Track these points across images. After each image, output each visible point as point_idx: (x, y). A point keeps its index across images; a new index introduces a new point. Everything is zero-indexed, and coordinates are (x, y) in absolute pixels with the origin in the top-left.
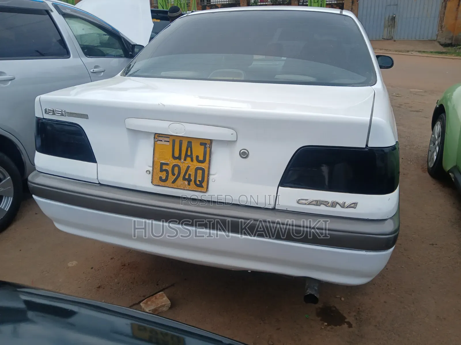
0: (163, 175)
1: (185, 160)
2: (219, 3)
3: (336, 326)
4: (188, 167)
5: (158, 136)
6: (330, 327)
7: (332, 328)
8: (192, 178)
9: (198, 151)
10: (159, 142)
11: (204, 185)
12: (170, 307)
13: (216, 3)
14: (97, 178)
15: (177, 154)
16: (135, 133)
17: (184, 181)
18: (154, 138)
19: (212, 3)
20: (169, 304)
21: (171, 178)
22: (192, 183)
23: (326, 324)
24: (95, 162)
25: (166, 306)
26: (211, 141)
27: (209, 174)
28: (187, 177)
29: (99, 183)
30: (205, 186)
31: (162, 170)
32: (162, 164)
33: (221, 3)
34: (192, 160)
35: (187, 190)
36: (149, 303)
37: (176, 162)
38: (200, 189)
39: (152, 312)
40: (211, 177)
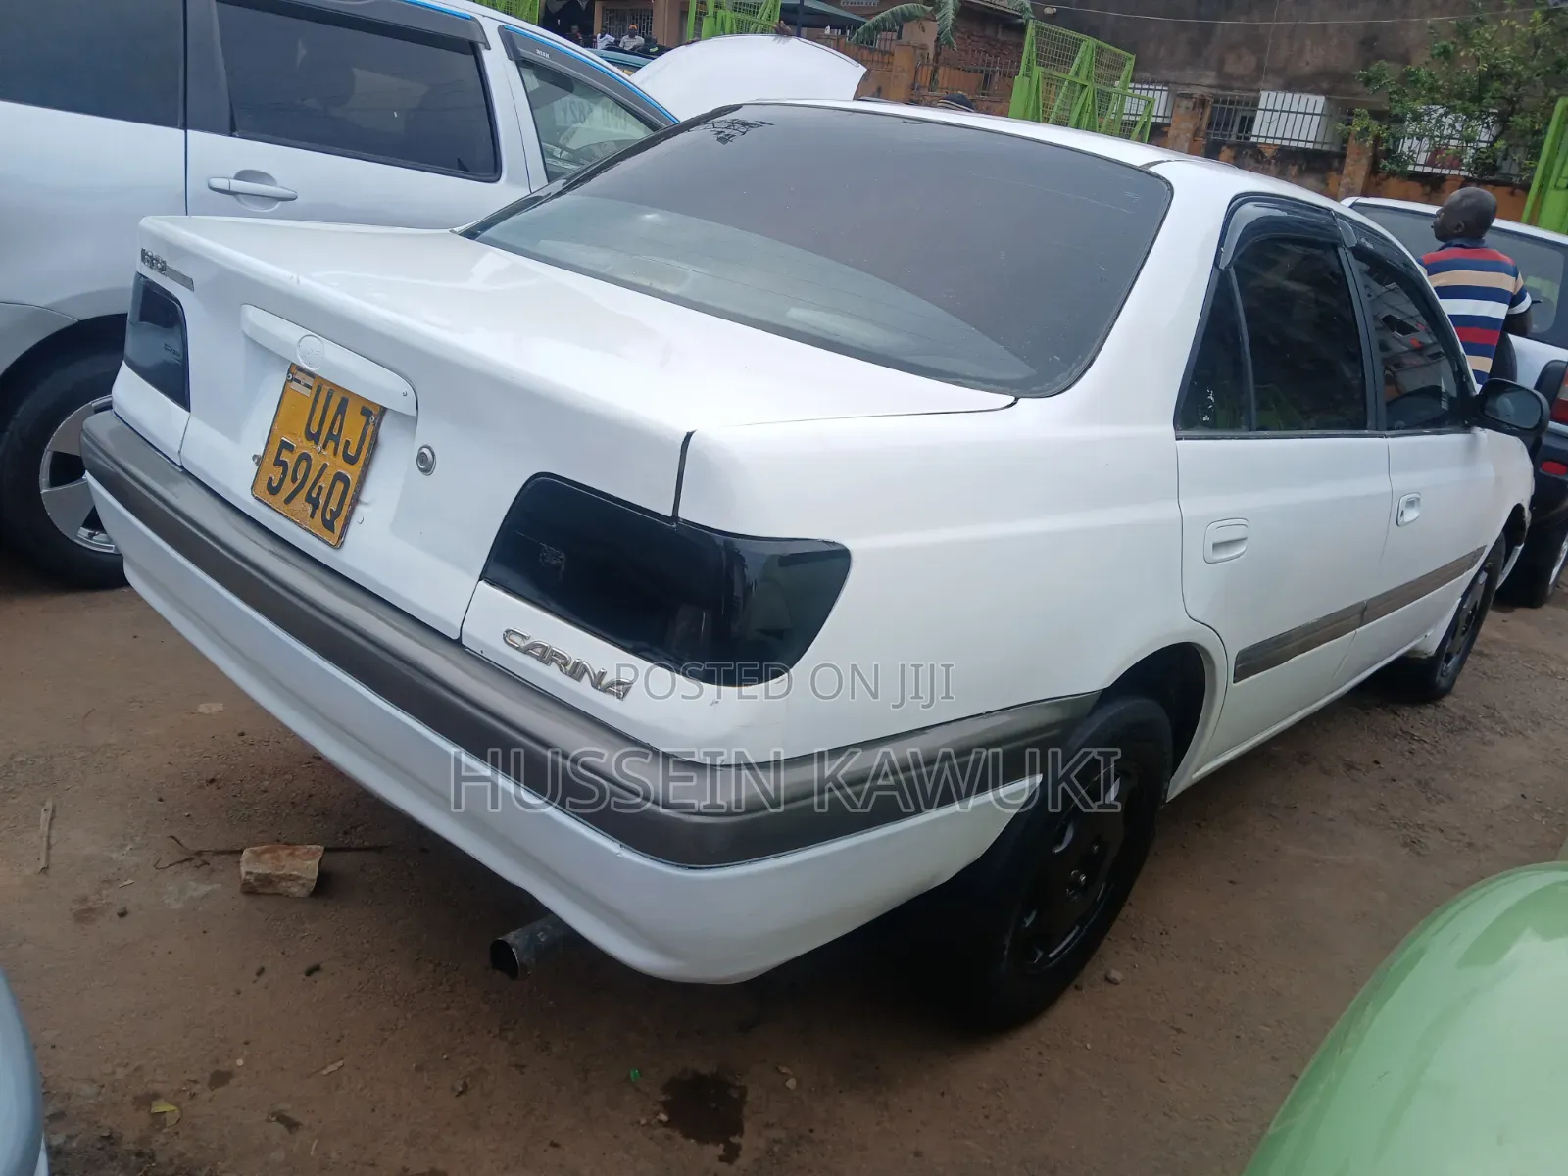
0: (276, 474)
1: (325, 447)
2: (1269, 141)
3: (687, 1136)
4: (325, 466)
5: (295, 372)
6: (668, 1131)
7: (669, 1138)
8: (322, 501)
9: (352, 428)
10: (294, 386)
11: (338, 525)
12: (311, 890)
14: (179, 452)
15: (314, 429)
16: (261, 350)
17: (306, 504)
18: (289, 372)
20: (312, 880)
21: (288, 487)
22: (319, 513)
23: (664, 1117)
24: (189, 409)
25: (300, 882)
26: (384, 410)
27: (356, 500)
28: (314, 495)
29: (182, 467)
30: (338, 531)
31: (279, 462)
32: (285, 445)
33: (1278, 142)
34: (335, 454)
35: (305, 529)
36: (267, 856)
37: (308, 447)
38: (326, 534)
40: (360, 509)
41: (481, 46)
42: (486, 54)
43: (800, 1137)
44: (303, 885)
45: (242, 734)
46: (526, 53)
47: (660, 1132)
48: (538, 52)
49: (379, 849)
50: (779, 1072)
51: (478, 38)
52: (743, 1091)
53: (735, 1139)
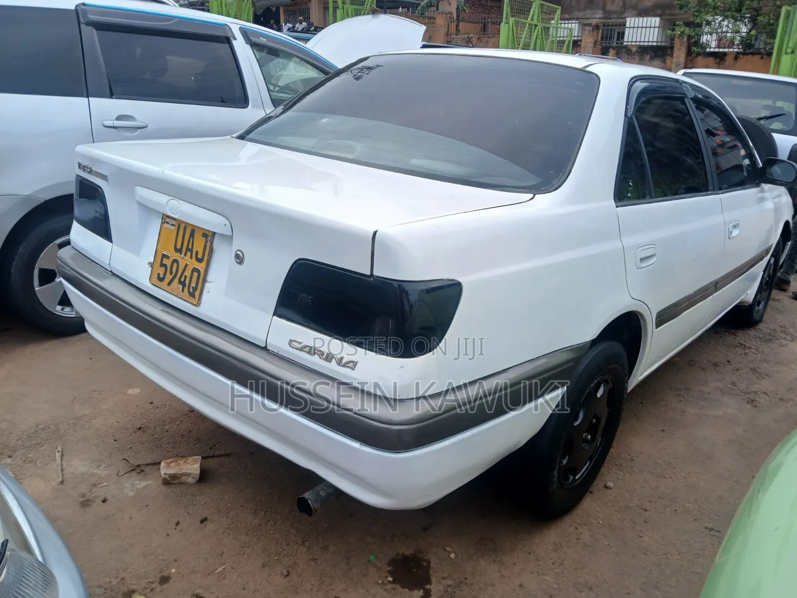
0: (161, 271)
1: (185, 255)
2: (634, 44)
3: (403, 587)
4: (187, 265)
5: (166, 218)
6: (394, 586)
7: (395, 589)
8: (187, 282)
9: (199, 245)
10: (166, 225)
11: (197, 294)
12: (197, 479)
13: (630, 44)
14: (109, 264)
15: (179, 247)
16: (146, 209)
17: (179, 285)
18: (162, 219)
19: (625, 44)
20: (198, 474)
21: (169, 277)
22: (186, 289)
23: (390, 579)
24: (112, 242)
25: (192, 476)
26: (214, 234)
27: (205, 281)
28: (182, 280)
29: (111, 272)
30: (197, 297)
31: (162, 265)
32: (164, 256)
33: (638, 44)
34: (191, 257)
35: (179, 298)
36: (173, 464)
37: (176, 256)
38: (191, 300)
39: (170, 477)
40: (207, 285)
41: (232, 39)
42: (234, 43)
43: (461, 582)
44: (193, 477)
45: (152, 403)
46: (255, 40)
47: (389, 586)
48: (261, 38)
49: (228, 455)
50: (445, 550)
51: (229, 35)
52: (429, 562)
53: (428, 587)
